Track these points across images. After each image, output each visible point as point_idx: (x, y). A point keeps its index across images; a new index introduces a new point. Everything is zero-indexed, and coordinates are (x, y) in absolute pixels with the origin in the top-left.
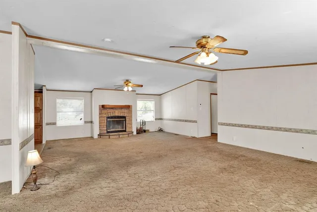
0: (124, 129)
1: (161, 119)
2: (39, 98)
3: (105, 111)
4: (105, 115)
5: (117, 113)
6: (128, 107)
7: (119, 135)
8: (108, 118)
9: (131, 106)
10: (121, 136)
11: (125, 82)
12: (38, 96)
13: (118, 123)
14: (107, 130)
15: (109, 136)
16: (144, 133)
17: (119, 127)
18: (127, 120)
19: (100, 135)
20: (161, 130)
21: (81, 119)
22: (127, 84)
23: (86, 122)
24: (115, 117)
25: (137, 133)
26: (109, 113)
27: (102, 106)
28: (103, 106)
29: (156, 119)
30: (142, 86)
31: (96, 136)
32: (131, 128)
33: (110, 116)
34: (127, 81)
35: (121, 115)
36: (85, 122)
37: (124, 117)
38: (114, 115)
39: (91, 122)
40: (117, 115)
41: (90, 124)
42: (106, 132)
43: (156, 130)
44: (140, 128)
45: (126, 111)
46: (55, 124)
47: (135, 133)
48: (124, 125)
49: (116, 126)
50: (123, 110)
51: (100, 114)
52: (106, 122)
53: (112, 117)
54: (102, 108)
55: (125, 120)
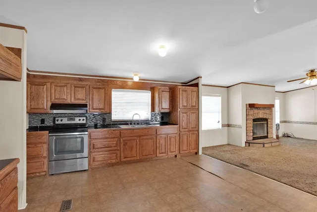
0: (266, 135)
1: (285, 122)
4: (251, 117)
5: (261, 114)
8: (254, 120)
9: (274, 105)
14: (253, 135)
20: (286, 136)
21: (219, 122)
26: (255, 115)
27: (250, 104)
29: (280, 122)
35: (264, 117)
36: (222, 125)
37: (266, 120)
38: (258, 117)
42: (252, 138)
45: (268, 111)
48: (266, 130)
51: (247, 115)
52: (252, 126)
54: (249, 108)
55: (267, 123)
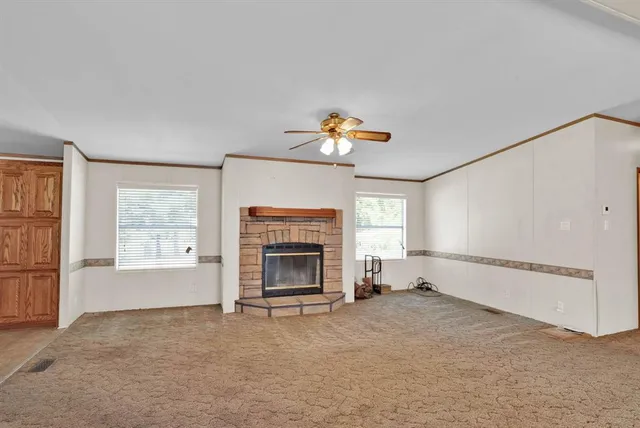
0: (318, 286)
1: (424, 253)
2: (51, 180)
3: (257, 228)
4: (258, 241)
5: (297, 234)
6: (330, 216)
7: (301, 306)
8: (269, 248)
9: (341, 211)
10: (306, 310)
11: (326, 122)
12: (49, 176)
13: (299, 264)
14: (263, 285)
15: (270, 309)
16: (377, 297)
17: (303, 276)
18: (326, 255)
19: (240, 304)
20: (423, 288)
21: (189, 250)
22: (332, 130)
23: (202, 259)
24: (289, 247)
25: (356, 298)
26: (271, 234)
27: (250, 209)
28: (252, 211)
29: (410, 253)
30: (388, 136)
31: (229, 307)
32: (339, 280)
33: (273, 242)
34: (334, 116)
35: (309, 241)
36: (200, 258)
37: (318, 248)
38: (286, 240)
39: (219, 260)
40: (295, 239)
41: (215, 265)
42: (260, 293)
43: (411, 287)
44: (365, 280)
45: (323, 227)
46: (110, 262)
47: (350, 298)
48: (318, 272)
49: (293, 274)
50: (314, 226)
51: (243, 235)
52: (260, 261)
53: (280, 247)
54: (249, 218)
55: (321, 257)
